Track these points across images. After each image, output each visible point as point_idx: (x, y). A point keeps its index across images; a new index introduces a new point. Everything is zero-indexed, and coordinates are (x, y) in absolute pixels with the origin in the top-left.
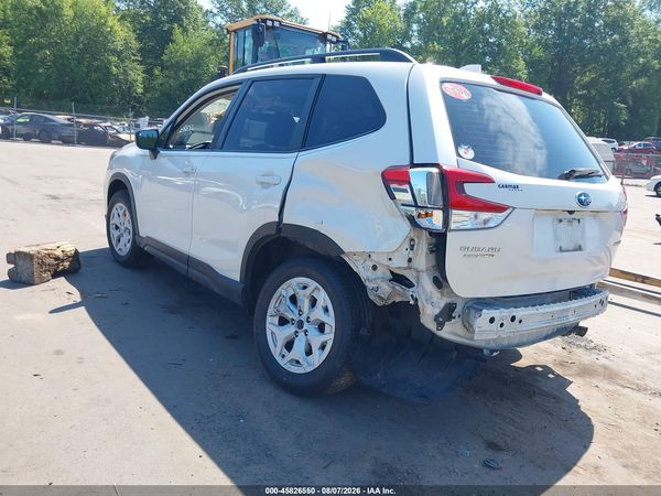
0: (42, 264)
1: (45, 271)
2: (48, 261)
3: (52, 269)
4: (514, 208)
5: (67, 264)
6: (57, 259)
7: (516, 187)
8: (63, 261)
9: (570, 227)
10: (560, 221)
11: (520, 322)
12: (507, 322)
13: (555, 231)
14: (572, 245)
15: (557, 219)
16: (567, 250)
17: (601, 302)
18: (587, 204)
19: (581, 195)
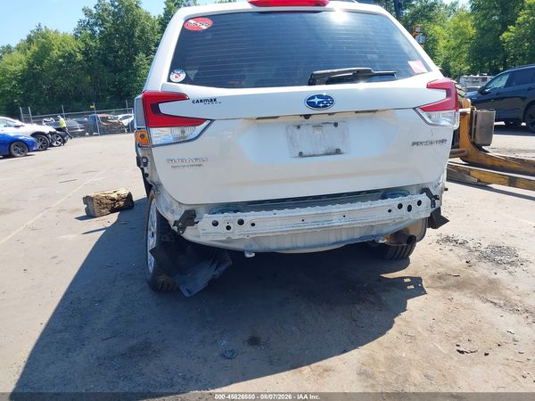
0: (100, 203)
1: (104, 208)
2: (105, 201)
3: (110, 207)
4: (212, 121)
5: (122, 203)
6: (113, 199)
7: (213, 100)
8: (118, 200)
9: (318, 133)
10: (299, 127)
11: (253, 225)
12: (235, 226)
13: (291, 138)
14: (322, 150)
15: (295, 126)
16: (314, 156)
17: (400, 206)
18: (325, 106)
19: (313, 97)
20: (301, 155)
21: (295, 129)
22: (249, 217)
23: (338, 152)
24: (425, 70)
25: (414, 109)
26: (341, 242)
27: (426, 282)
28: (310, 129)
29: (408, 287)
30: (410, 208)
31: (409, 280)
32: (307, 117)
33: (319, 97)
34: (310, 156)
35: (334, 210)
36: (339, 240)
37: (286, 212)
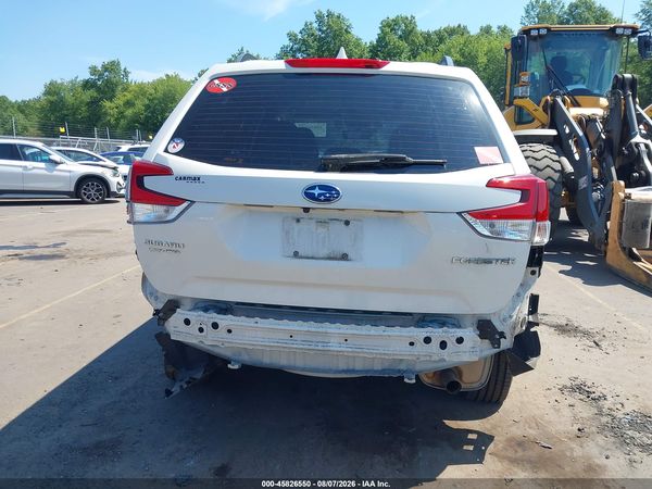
4: (193, 202)
7: (196, 179)
9: (321, 230)
10: (298, 221)
11: (230, 331)
12: (208, 328)
13: (287, 233)
14: (324, 252)
15: (293, 218)
16: (312, 258)
17: (427, 340)
18: (327, 200)
19: (313, 188)
20: (296, 254)
21: (295, 224)
22: (225, 321)
23: (345, 257)
24: (500, 160)
25: (459, 214)
26: (353, 371)
27: (496, 446)
28: (313, 225)
29: (465, 447)
30: (443, 345)
31: (474, 436)
32: (306, 210)
33: (321, 187)
34: (308, 258)
35: (332, 331)
36: (351, 368)
37: (270, 323)
